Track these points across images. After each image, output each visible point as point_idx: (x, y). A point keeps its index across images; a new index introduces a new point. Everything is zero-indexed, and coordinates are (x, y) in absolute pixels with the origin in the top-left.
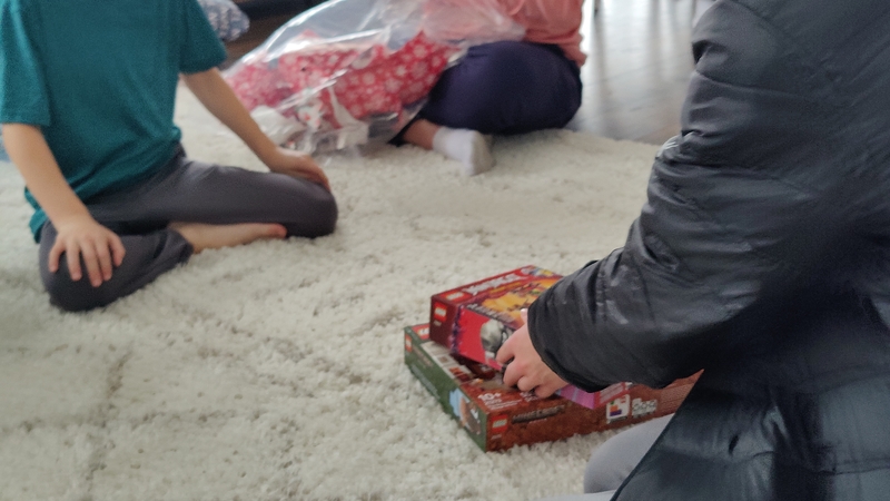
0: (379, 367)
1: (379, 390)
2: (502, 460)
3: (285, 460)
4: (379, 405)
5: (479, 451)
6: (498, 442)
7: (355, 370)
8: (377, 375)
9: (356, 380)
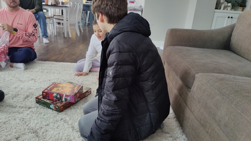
1: (35, 108)
3: (27, 125)
4: (37, 111)
5: (59, 113)
6: (62, 110)
7: (28, 107)
8: (33, 106)
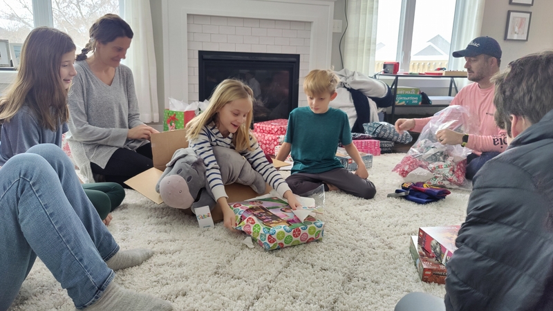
0: (400, 246)
1: (395, 253)
2: (427, 285)
4: (394, 257)
5: (420, 280)
6: (427, 279)
7: (392, 246)
8: (398, 248)
9: (391, 248)
